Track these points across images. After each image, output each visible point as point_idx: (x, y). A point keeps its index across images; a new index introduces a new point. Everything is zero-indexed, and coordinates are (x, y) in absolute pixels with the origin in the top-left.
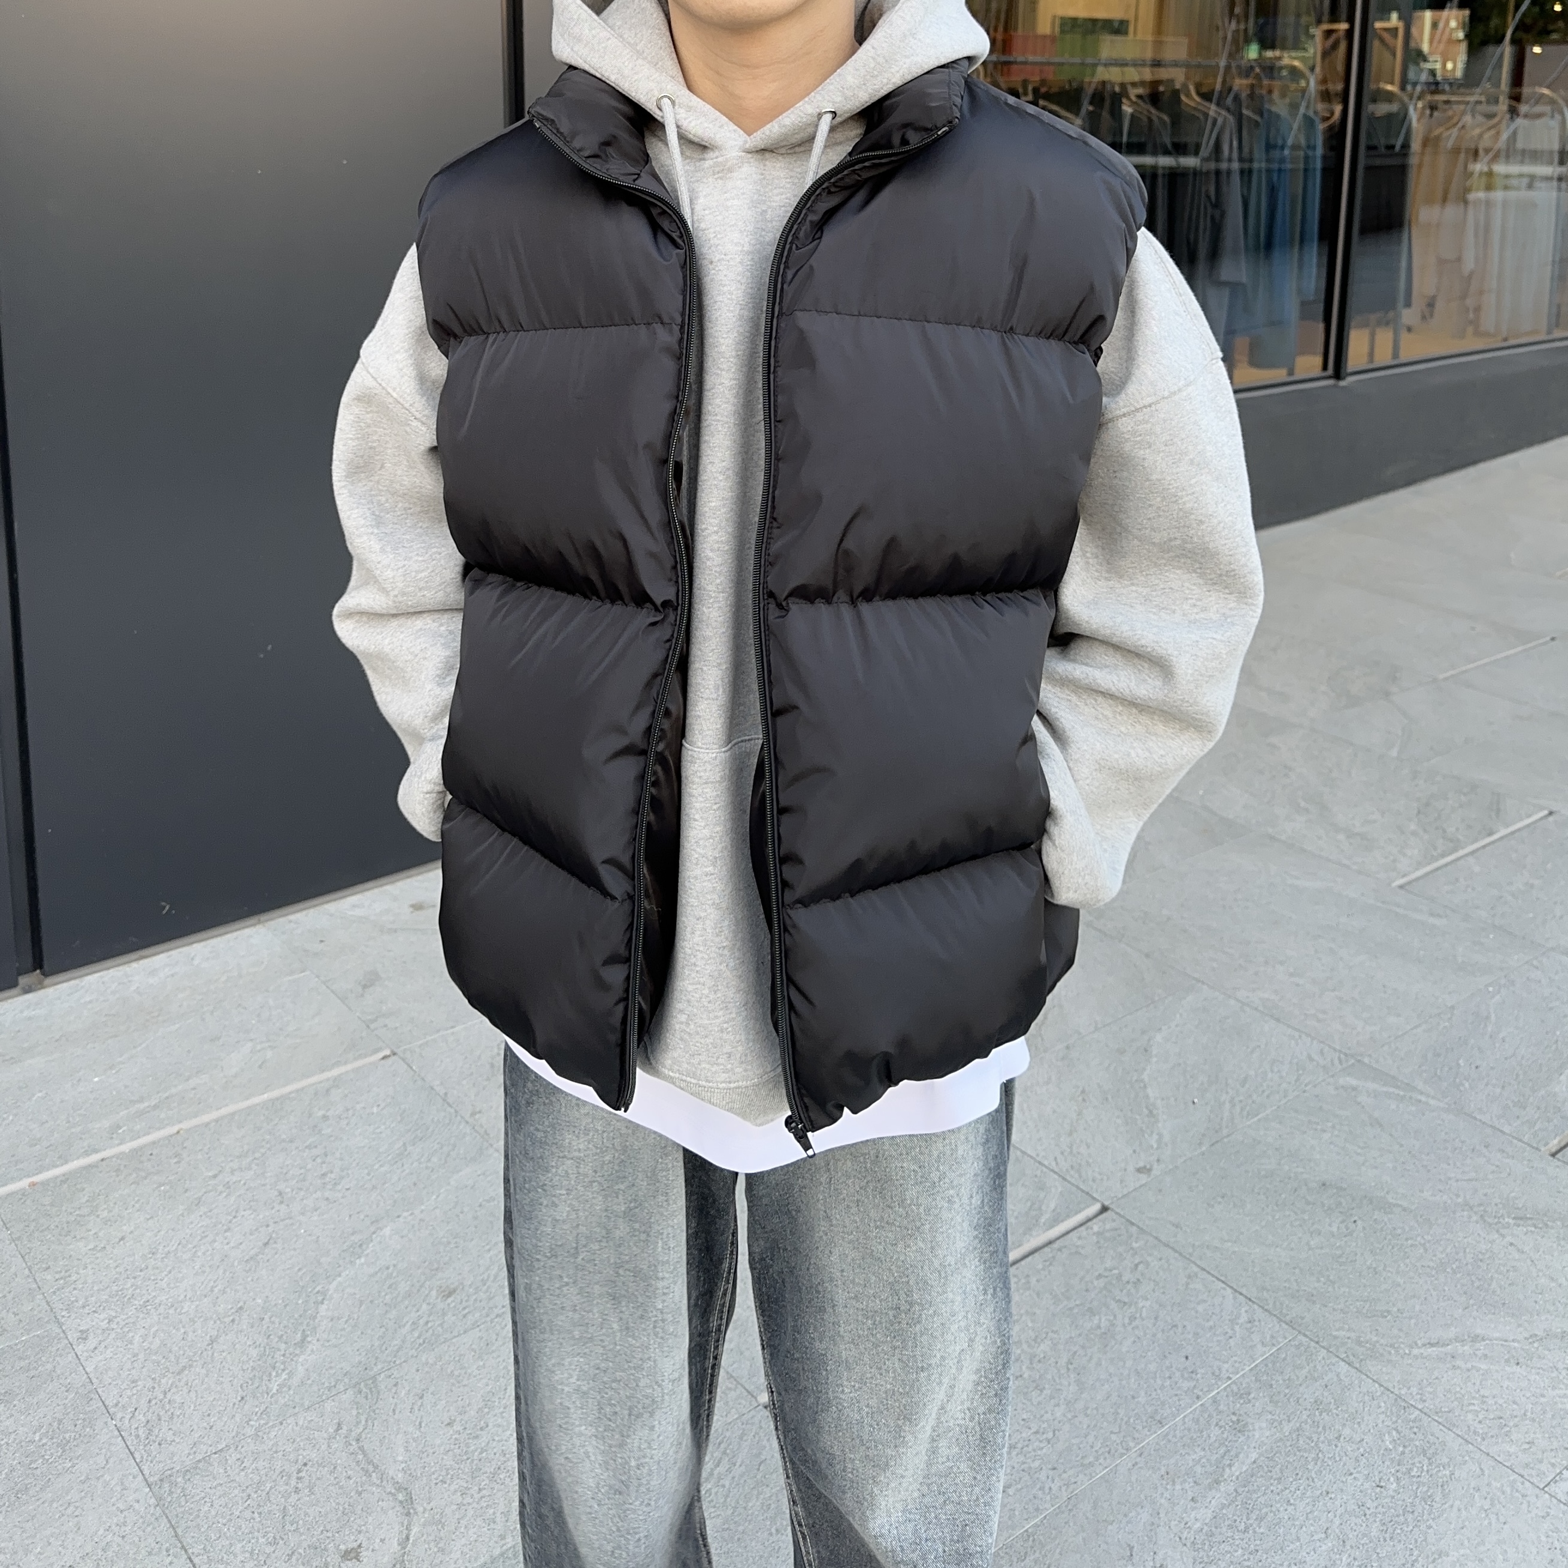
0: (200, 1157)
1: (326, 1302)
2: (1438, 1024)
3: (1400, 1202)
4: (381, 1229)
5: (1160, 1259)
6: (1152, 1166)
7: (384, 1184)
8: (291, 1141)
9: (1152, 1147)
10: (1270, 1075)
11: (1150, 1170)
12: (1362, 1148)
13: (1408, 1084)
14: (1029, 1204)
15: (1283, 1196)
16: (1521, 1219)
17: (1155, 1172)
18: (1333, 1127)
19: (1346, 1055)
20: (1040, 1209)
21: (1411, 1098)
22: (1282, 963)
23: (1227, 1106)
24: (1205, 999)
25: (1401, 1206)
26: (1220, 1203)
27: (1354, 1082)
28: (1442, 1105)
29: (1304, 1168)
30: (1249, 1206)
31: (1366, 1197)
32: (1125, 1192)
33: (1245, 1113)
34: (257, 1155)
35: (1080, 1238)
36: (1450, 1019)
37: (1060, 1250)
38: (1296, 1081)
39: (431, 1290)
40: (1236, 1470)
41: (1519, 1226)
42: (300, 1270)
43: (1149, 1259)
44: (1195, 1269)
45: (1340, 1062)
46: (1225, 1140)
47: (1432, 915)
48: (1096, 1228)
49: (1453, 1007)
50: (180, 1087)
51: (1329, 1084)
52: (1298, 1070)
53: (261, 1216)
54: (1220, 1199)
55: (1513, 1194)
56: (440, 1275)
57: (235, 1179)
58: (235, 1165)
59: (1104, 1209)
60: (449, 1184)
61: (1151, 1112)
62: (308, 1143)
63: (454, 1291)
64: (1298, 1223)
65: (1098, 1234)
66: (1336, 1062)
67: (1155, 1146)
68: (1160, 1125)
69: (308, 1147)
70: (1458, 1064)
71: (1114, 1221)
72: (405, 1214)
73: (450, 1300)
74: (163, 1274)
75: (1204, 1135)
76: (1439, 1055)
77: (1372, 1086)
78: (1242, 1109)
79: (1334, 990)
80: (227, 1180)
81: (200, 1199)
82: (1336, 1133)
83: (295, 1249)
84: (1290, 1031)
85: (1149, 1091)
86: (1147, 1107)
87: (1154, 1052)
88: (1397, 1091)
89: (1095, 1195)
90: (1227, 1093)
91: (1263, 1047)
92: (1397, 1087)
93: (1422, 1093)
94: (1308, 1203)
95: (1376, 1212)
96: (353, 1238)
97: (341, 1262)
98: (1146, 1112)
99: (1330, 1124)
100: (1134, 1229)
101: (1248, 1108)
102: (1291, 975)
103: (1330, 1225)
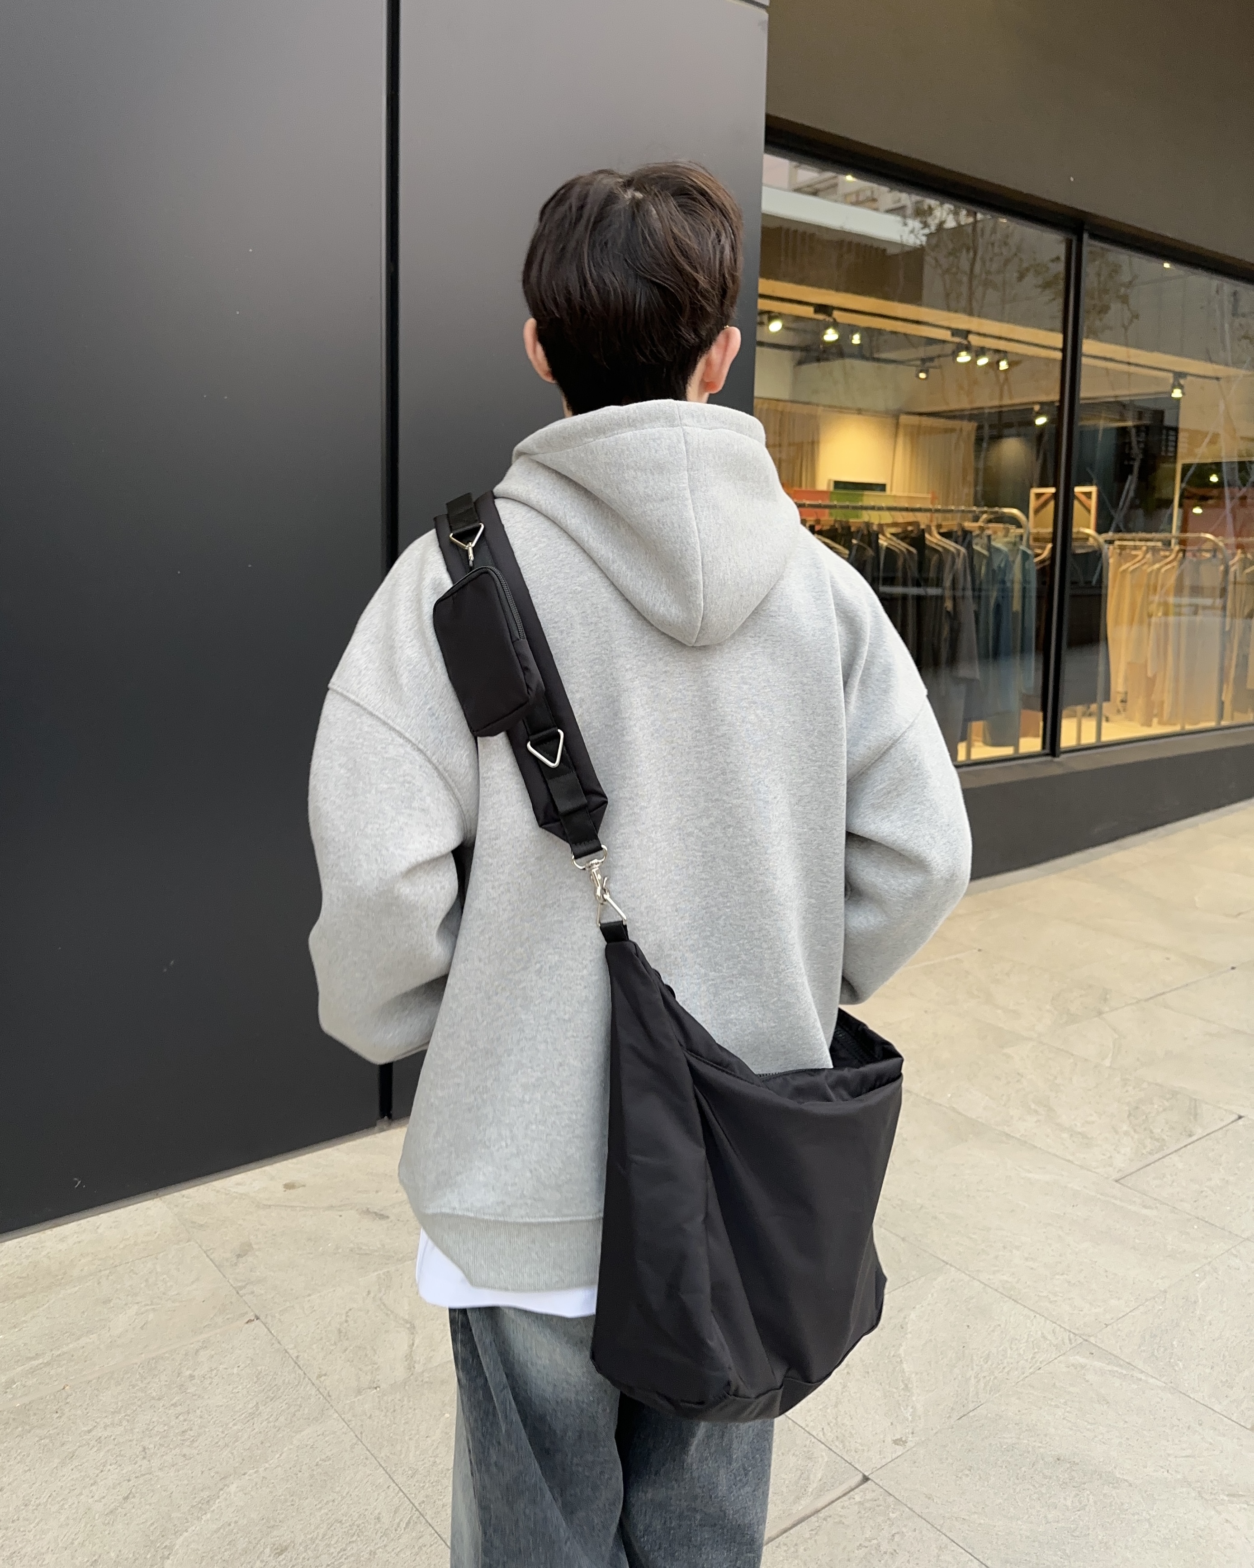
0: (79, 1412)
1: (171, 1557)
2: (1153, 1307)
3: (1125, 1477)
4: (228, 1486)
5: (915, 1530)
6: (907, 1437)
7: (236, 1441)
8: (159, 1399)
9: (907, 1420)
10: (1009, 1351)
11: (906, 1442)
12: (1092, 1424)
13: (1129, 1363)
14: (799, 1472)
15: (1023, 1469)
16: (1233, 1495)
17: (910, 1444)
18: (1065, 1403)
19: (1074, 1334)
20: (808, 1478)
21: (1132, 1376)
22: (1018, 1248)
23: (973, 1381)
24: (953, 1281)
25: (1126, 1481)
26: (967, 1475)
27: (1082, 1360)
28: (1159, 1383)
29: (1041, 1443)
30: (993, 1479)
31: (1096, 1471)
32: (884, 1462)
33: (988, 1388)
34: (129, 1412)
35: (843, 1508)
36: (1164, 1302)
37: (825, 1519)
38: (1033, 1358)
39: (265, 1548)
41: (1232, 1503)
42: (152, 1524)
43: (904, 1530)
44: (946, 1541)
45: (1070, 1340)
46: (971, 1414)
47: (1145, 1207)
48: (858, 1498)
49: (1165, 1292)
50: (71, 1346)
51: (1060, 1362)
52: (1033, 1349)
53: (124, 1471)
54: (968, 1472)
55: (1226, 1472)
56: (275, 1533)
57: (106, 1434)
58: (108, 1421)
59: (866, 1479)
60: (292, 1444)
61: (906, 1386)
62: (174, 1401)
63: (286, 1549)
64: (1035, 1497)
65: (861, 1503)
66: (1067, 1341)
67: (910, 1418)
68: (914, 1399)
69: (175, 1405)
70: (1172, 1345)
71: (874, 1491)
72: (251, 1471)
73: (281, 1557)
74: (33, 1525)
75: (952, 1409)
76: (1155, 1336)
77: (1098, 1364)
78: (985, 1386)
79: (1062, 1274)
80: (100, 1435)
81: (74, 1452)
82: (1068, 1409)
83: (150, 1504)
84: (1026, 1311)
85: (905, 1366)
86: (903, 1381)
87: (909, 1329)
88: (1120, 1370)
89: (857, 1466)
90: (972, 1370)
91: (1002, 1326)
92: (1121, 1366)
93: (1142, 1372)
94: (1045, 1477)
95: (1106, 1487)
96: (202, 1494)
97: (189, 1517)
98: (903, 1386)
99: (1062, 1401)
100: (892, 1499)
101: (991, 1383)
102: (1027, 1259)
103: (1065, 1499)
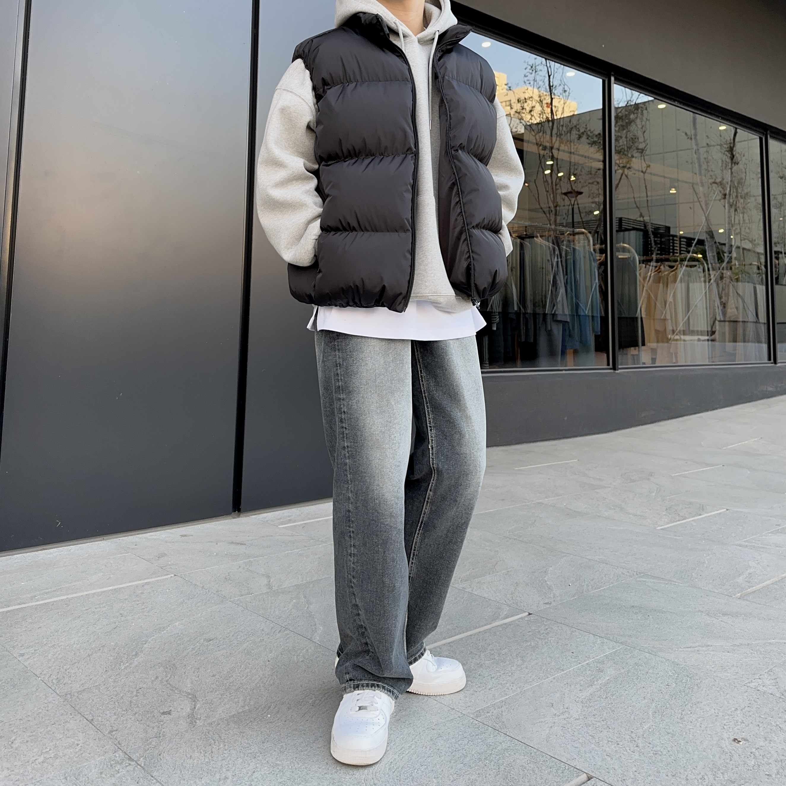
5: (558, 627)
6: (551, 602)
9: (551, 597)
10: (604, 578)
17: (553, 604)
19: (639, 573)
22: (607, 549)
23: (585, 586)
24: (572, 558)
26: (584, 612)
27: (644, 580)
29: (623, 602)
30: (598, 612)
31: (652, 609)
32: (540, 609)
33: (594, 588)
35: (519, 622)
37: (510, 625)
40: (600, 682)
43: (553, 627)
44: (574, 629)
46: (586, 595)
59: (530, 614)
60: (207, 611)
61: (549, 588)
64: (621, 617)
65: (528, 620)
66: (635, 574)
68: (554, 591)
71: (535, 617)
75: (575, 594)
82: (637, 593)
84: (613, 567)
85: (548, 582)
87: (549, 572)
89: (525, 610)
90: (585, 583)
91: (600, 571)
94: (626, 611)
99: (634, 591)
100: (544, 619)
102: (612, 552)
103: (637, 617)
